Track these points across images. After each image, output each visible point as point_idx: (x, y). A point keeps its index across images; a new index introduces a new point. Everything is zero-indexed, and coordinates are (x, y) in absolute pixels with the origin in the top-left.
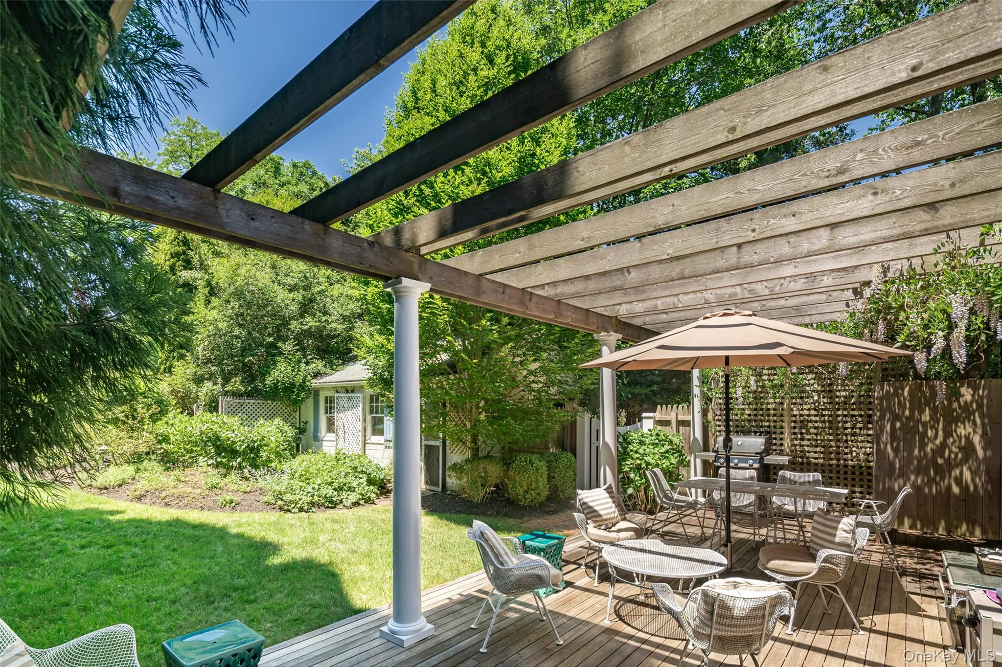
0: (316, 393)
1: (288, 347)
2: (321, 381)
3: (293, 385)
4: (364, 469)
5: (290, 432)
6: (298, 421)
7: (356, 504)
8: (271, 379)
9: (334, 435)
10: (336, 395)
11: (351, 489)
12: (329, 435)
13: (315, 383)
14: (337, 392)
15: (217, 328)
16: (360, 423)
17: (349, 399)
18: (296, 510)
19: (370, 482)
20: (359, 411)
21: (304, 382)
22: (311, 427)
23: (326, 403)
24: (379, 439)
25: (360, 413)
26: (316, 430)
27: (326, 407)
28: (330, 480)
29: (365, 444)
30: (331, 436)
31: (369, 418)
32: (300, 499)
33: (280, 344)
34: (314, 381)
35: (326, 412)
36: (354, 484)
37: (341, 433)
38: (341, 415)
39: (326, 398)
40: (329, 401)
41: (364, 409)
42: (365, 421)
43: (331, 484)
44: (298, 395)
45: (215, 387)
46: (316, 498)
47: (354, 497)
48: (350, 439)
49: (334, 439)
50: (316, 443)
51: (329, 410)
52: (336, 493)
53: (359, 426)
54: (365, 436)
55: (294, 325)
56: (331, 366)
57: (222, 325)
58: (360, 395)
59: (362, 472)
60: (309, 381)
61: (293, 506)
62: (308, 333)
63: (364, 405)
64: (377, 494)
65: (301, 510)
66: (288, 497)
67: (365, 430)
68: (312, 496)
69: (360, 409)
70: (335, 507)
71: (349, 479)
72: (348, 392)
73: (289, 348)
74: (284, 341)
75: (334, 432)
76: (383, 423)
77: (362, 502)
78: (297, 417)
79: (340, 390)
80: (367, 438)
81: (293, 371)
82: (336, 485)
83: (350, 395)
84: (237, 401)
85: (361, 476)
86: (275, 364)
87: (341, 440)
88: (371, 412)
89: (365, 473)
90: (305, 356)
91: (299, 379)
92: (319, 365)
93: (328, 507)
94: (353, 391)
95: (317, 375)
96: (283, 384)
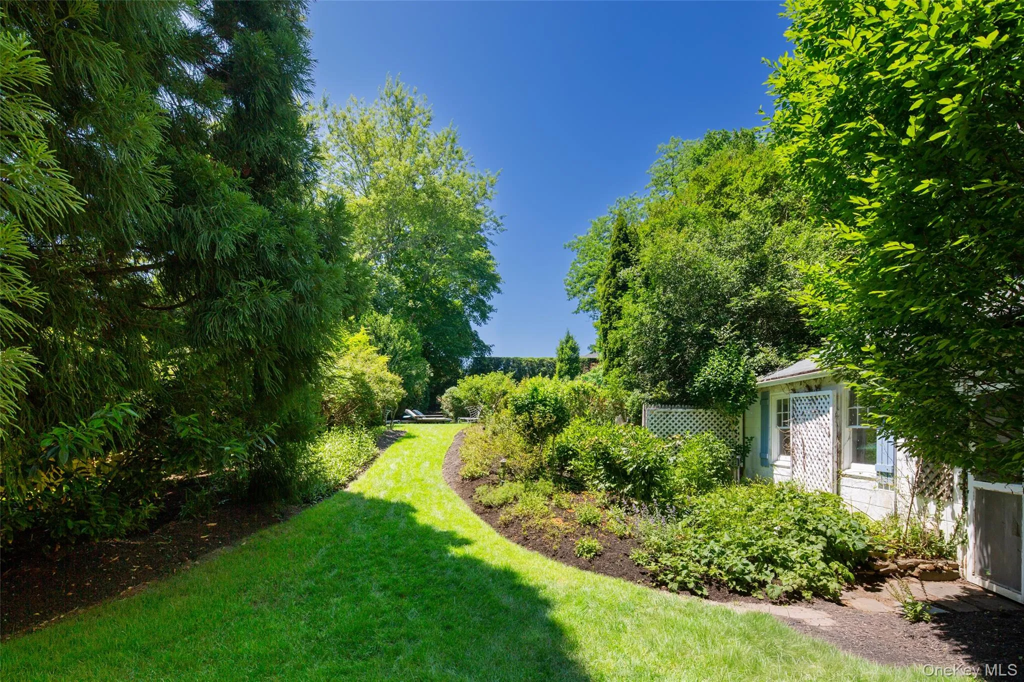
0: (765, 395)
1: (724, 333)
2: (770, 377)
3: (729, 385)
4: (821, 527)
5: (724, 451)
6: (741, 437)
7: (794, 597)
8: (701, 379)
9: (789, 458)
10: (793, 396)
11: (786, 565)
12: (783, 457)
13: (761, 381)
14: (794, 391)
15: (642, 324)
16: (830, 440)
17: (813, 400)
18: (675, 586)
19: (833, 552)
20: (828, 419)
21: (745, 380)
22: (757, 445)
23: (779, 410)
24: (868, 470)
25: (830, 424)
26: (765, 449)
27: (779, 417)
28: (745, 540)
29: (838, 476)
30: (785, 460)
31: (847, 432)
32: (685, 567)
33: (713, 331)
34: (762, 377)
35: (779, 424)
36: (794, 555)
37: (799, 456)
38: (801, 427)
39: (779, 402)
40: (783, 406)
41: (837, 416)
42: (839, 436)
43: (745, 547)
44: (736, 399)
45: (643, 395)
46: (714, 571)
47: (789, 580)
48: (814, 466)
49: (789, 464)
50: (764, 469)
51: (782, 420)
52: (752, 567)
53: (828, 444)
54: (839, 463)
55: (735, 303)
56: (790, 354)
57: (646, 319)
58: (830, 392)
59: (817, 532)
60: (752, 379)
61: (670, 576)
62: (756, 312)
63: (838, 408)
64: (847, 580)
65: (683, 587)
66: (666, 559)
67: (839, 452)
68: (709, 564)
69: (830, 416)
70: (748, 594)
71: (785, 542)
72: (810, 389)
73: (726, 336)
74: (718, 327)
75: (789, 454)
76: (874, 441)
77: (807, 595)
78: (740, 431)
79: (798, 387)
80: (845, 465)
81: (729, 365)
82: (755, 550)
83: (813, 394)
84: (662, 410)
85: (813, 538)
86: (707, 359)
87: (799, 467)
88: (852, 421)
89: (824, 534)
90: (750, 345)
91: (738, 376)
92: (767, 354)
93: (734, 591)
94: (818, 388)
95: (767, 369)
96: (715, 384)
